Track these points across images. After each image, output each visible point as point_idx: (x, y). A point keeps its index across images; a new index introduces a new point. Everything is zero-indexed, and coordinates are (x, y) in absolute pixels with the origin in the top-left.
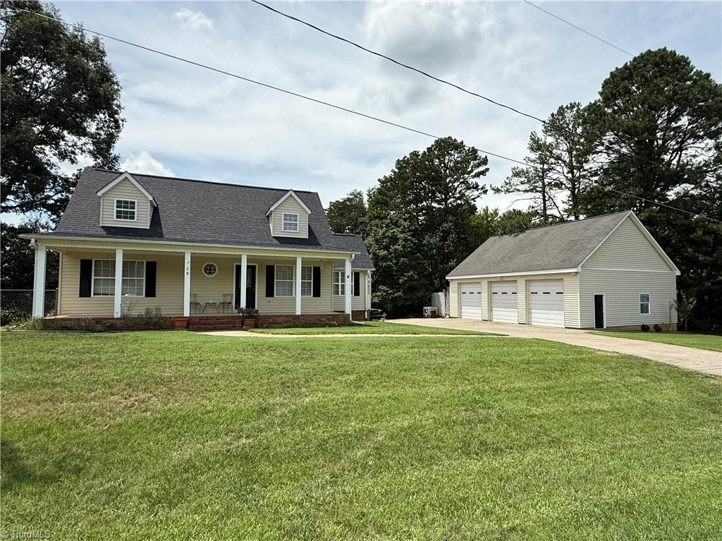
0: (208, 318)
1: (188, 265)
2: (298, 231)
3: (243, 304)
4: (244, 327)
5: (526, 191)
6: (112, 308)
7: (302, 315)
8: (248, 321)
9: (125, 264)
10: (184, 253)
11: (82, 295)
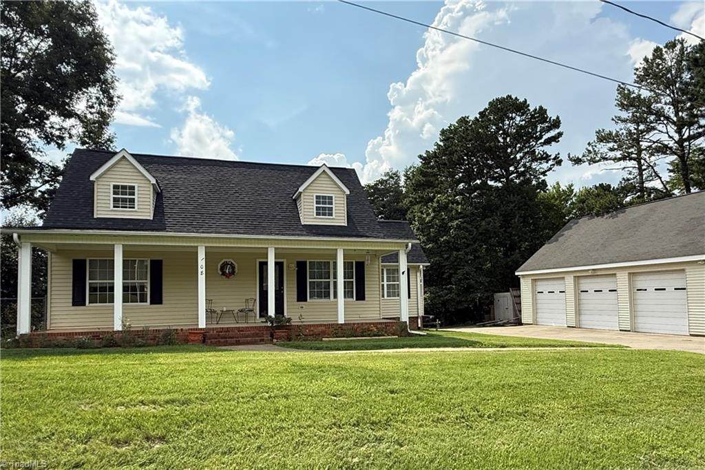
0: (228, 330)
1: (202, 263)
2: (334, 216)
3: (272, 311)
4: (275, 340)
5: (616, 159)
6: (111, 319)
7: (345, 324)
8: (279, 333)
9: (125, 263)
10: (197, 247)
11: (75, 303)
